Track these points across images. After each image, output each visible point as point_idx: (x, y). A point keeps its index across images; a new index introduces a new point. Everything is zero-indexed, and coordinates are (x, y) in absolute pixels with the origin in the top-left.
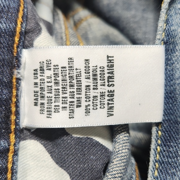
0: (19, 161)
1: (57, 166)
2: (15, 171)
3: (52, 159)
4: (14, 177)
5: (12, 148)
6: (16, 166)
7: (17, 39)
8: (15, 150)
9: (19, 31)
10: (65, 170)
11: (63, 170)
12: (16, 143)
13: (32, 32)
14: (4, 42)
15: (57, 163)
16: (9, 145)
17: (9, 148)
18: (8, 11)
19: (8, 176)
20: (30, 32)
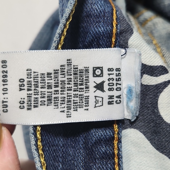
0: (123, 148)
1: (157, 152)
2: (120, 156)
3: (152, 146)
4: (120, 161)
5: (116, 136)
6: (121, 152)
7: (113, 40)
8: (118, 138)
9: (115, 33)
10: (166, 155)
11: (163, 155)
12: (119, 132)
13: (125, 32)
14: (103, 44)
15: (157, 149)
16: (114, 134)
17: (114, 136)
18: (104, 16)
19: (116, 160)
20: (123, 32)
